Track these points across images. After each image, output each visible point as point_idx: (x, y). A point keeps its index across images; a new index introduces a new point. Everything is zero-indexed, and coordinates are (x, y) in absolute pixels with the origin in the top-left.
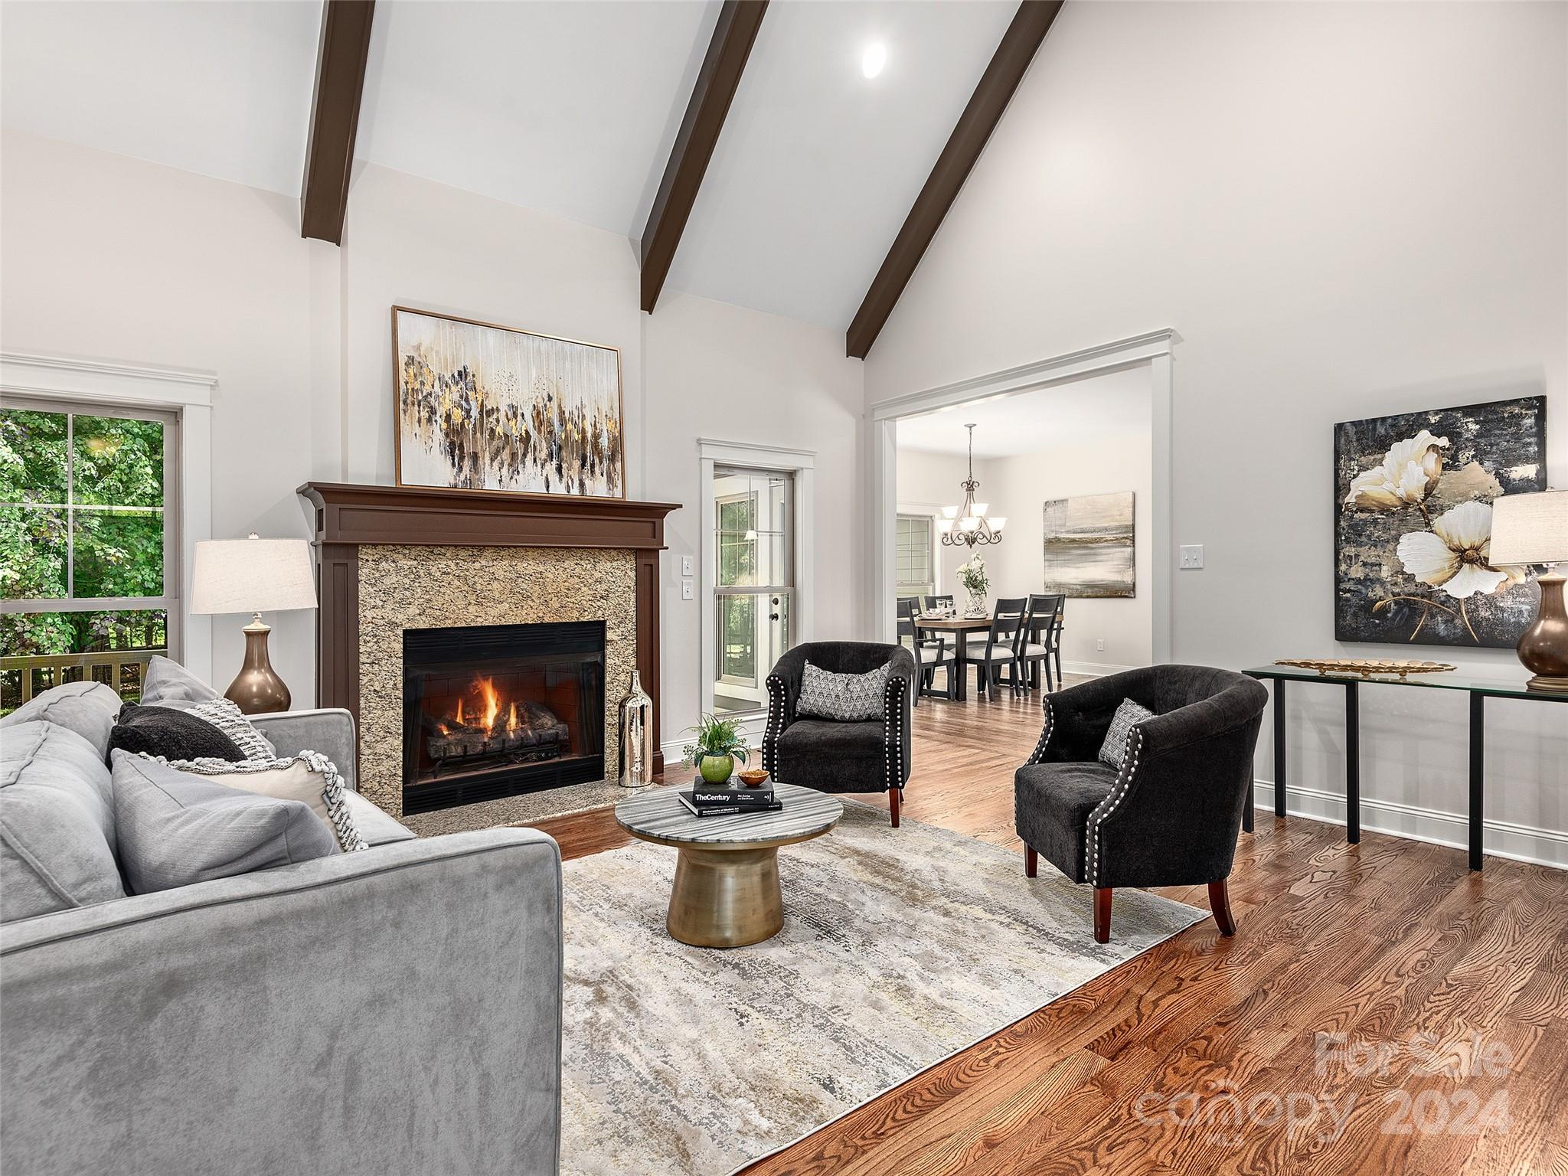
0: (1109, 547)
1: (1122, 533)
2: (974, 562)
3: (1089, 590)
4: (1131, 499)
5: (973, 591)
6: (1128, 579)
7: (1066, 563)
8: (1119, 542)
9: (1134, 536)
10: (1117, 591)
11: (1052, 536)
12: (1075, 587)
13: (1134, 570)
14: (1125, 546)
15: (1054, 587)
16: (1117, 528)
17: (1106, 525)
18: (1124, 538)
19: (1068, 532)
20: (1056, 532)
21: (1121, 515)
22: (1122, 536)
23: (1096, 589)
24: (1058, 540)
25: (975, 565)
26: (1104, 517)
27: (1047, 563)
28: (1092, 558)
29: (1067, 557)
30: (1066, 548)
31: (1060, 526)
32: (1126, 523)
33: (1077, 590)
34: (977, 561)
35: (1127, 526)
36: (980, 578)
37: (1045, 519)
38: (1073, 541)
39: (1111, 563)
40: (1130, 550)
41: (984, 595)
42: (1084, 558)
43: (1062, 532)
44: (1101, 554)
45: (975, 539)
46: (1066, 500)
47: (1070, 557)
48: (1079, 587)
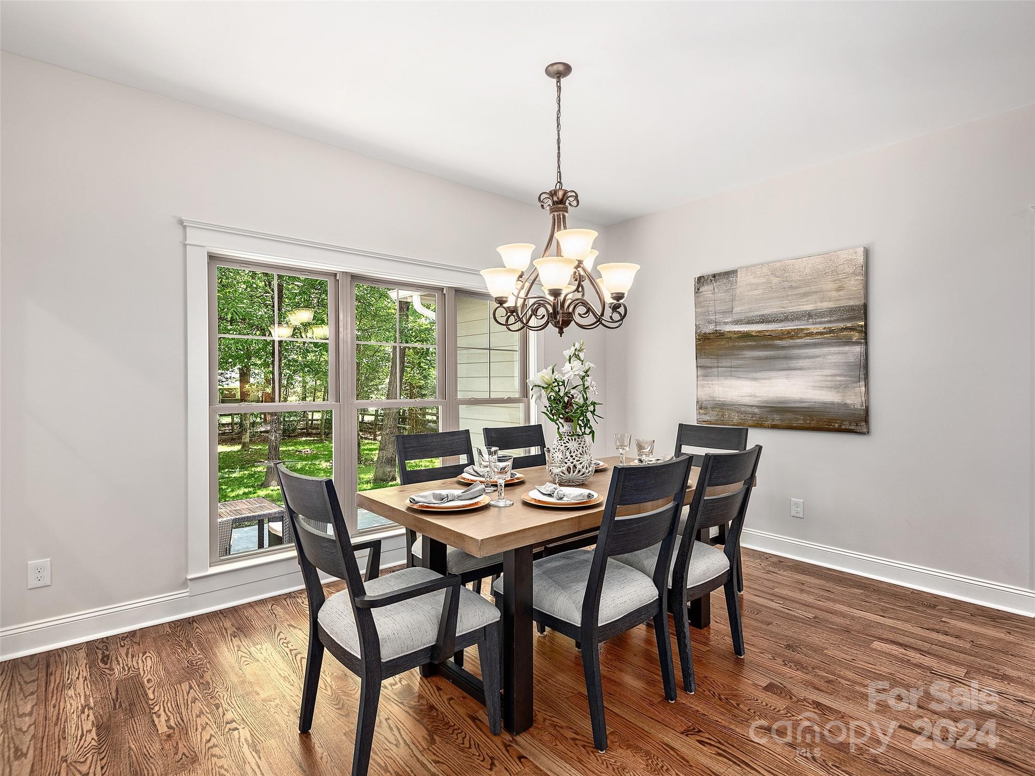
0: (815, 345)
1: (843, 320)
2: (567, 366)
3: (777, 417)
4: (861, 259)
5: (566, 428)
6: (854, 399)
7: (733, 372)
8: (837, 337)
9: (866, 325)
10: (830, 421)
11: (710, 328)
12: (749, 409)
13: (867, 385)
14: (849, 342)
15: (713, 408)
16: (831, 312)
17: (809, 307)
18: (847, 329)
19: (736, 322)
20: (717, 323)
21: (839, 289)
22: (842, 325)
23: (789, 416)
24: (719, 335)
25: (570, 371)
26: (806, 295)
27: (700, 372)
28: (784, 363)
29: (735, 363)
30: (734, 348)
31: (724, 313)
32: (852, 303)
33: (754, 414)
34: (576, 363)
35: (852, 309)
36: (579, 400)
37: (697, 305)
38: (747, 336)
39: (818, 372)
40: (858, 349)
41: (588, 438)
42: (769, 364)
43: (726, 323)
44: (799, 357)
45: (570, 315)
46: (734, 272)
47: (740, 362)
48: (756, 411)
